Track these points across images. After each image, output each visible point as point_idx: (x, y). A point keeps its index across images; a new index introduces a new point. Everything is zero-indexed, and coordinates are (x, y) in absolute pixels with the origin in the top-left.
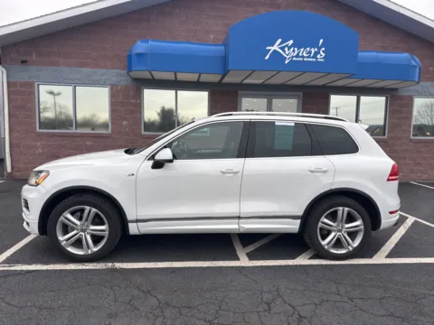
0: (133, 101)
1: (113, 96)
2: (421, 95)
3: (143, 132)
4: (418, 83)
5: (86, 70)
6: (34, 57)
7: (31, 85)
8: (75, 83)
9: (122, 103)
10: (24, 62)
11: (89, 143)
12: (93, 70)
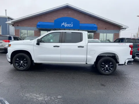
1: (35, 32)
2: (101, 33)
4: (97, 30)
6: (20, 25)
7: (19, 30)
8: (27, 30)
10: (18, 26)
12: (31, 27)
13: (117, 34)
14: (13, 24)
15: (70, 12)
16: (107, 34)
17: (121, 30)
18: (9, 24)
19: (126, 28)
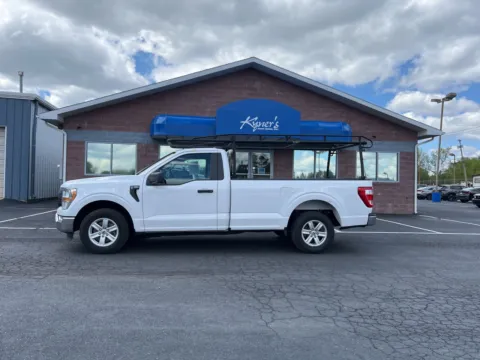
0: (153, 154)
1: (139, 150)
5: (121, 133)
6: (86, 124)
7: (83, 143)
8: (113, 141)
9: (145, 155)
10: (79, 128)
12: (125, 133)
13: (408, 154)
14: (62, 120)
15: (258, 84)
16: (380, 154)
17: (419, 142)
18: (47, 121)
19: (433, 136)
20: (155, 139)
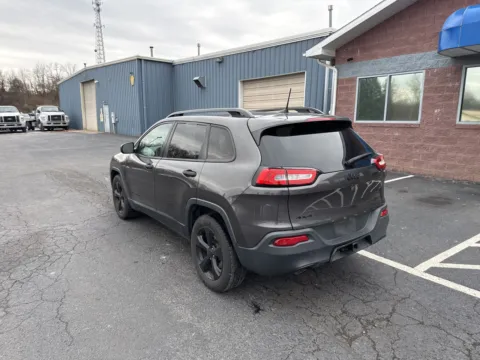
0: (450, 85)
1: (427, 81)
3: (458, 122)
5: (402, 57)
6: (358, 54)
7: (353, 80)
8: (390, 72)
9: (436, 89)
10: (350, 60)
11: (397, 134)
12: (409, 56)
14: (333, 54)
20: (456, 58)
